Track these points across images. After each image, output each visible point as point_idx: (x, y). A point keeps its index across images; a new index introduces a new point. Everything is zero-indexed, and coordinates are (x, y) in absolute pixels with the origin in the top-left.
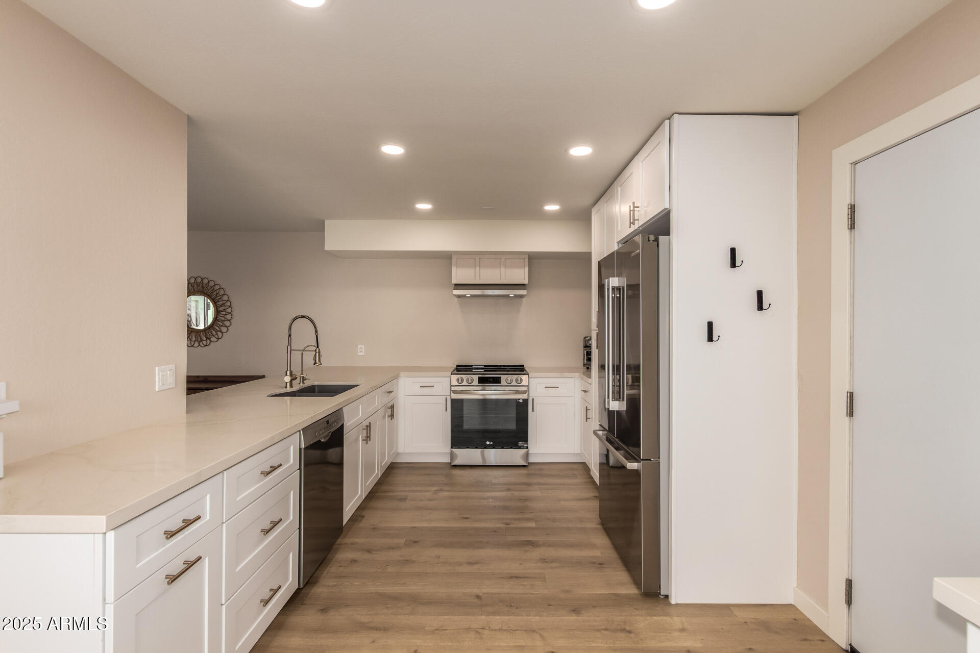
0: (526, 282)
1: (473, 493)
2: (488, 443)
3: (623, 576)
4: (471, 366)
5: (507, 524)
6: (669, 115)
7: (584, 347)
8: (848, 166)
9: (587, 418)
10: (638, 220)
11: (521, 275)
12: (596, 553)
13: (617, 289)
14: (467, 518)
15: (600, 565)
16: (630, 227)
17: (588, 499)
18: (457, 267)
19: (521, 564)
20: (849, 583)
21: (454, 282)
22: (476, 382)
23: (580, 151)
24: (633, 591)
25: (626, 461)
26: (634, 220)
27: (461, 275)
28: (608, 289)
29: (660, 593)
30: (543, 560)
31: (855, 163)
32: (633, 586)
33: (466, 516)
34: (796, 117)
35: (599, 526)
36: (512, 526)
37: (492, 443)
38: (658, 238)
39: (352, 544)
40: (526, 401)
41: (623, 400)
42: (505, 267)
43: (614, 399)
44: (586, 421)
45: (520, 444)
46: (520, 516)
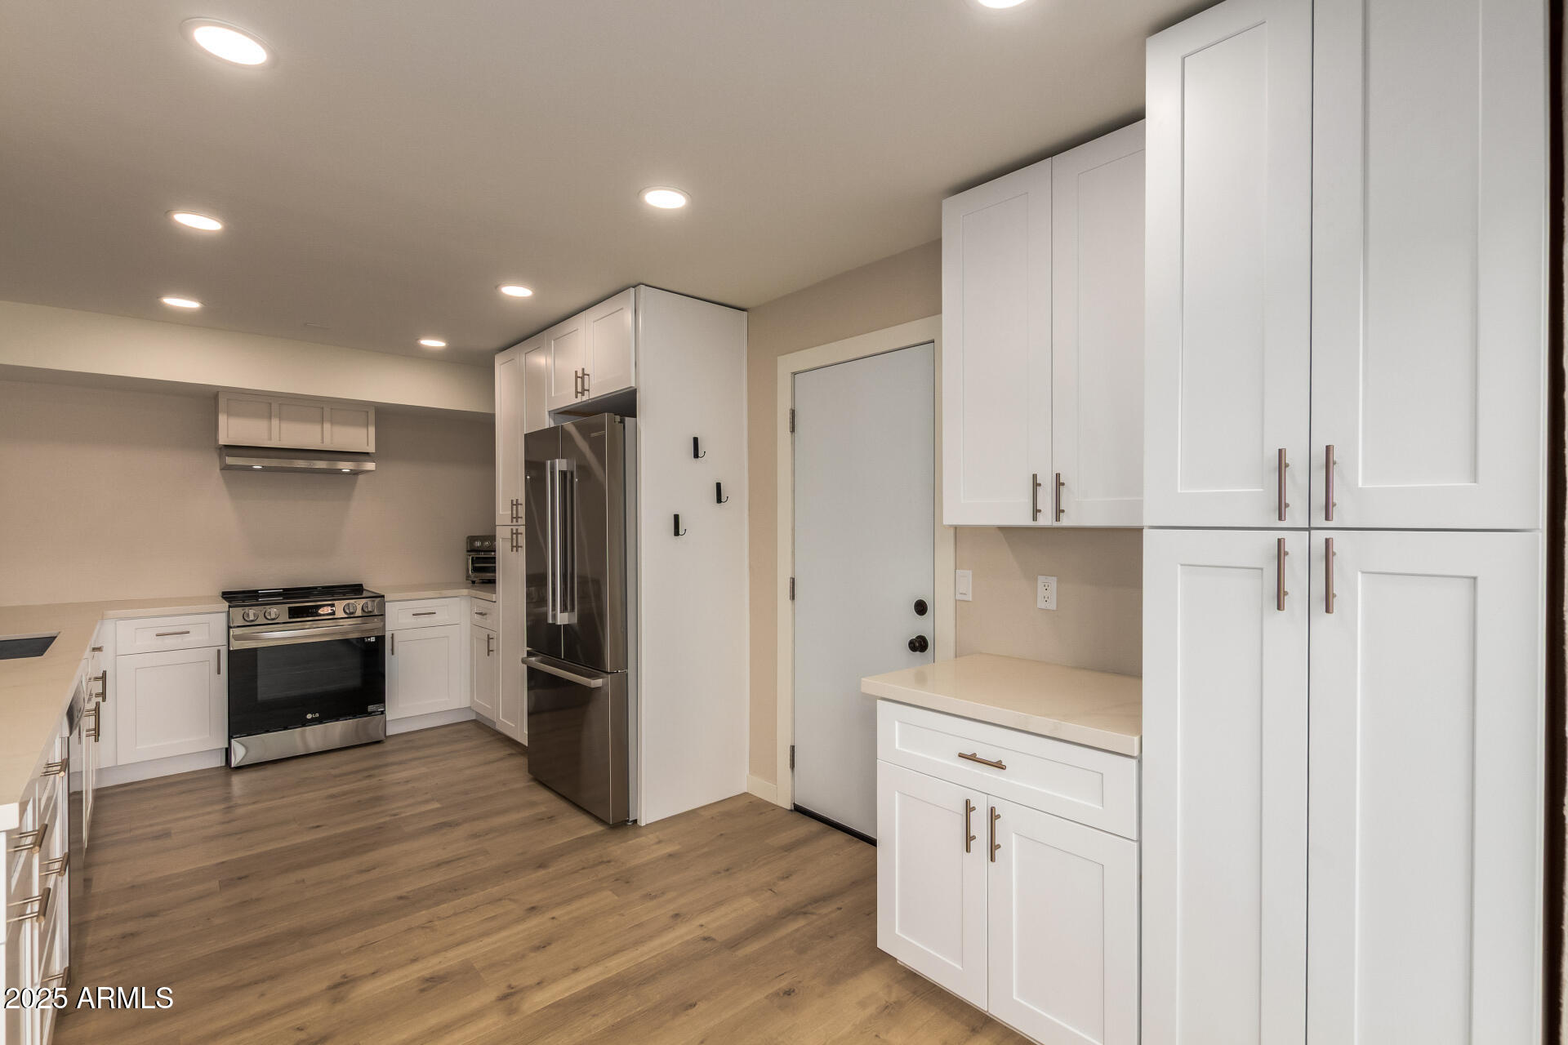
0: (371, 449)
1: (306, 795)
2: (309, 716)
3: (582, 820)
4: (256, 591)
5: (395, 815)
6: (635, 283)
7: (468, 551)
8: (790, 375)
9: (489, 651)
10: (588, 390)
11: (362, 438)
12: (543, 809)
13: (563, 474)
14: (318, 827)
15: (551, 818)
16: (577, 397)
17: (501, 759)
18: (229, 414)
19: (444, 849)
20: (793, 748)
21: (223, 440)
22: (285, 617)
23: (516, 291)
24: (599, 828)
25: (589, 680)
26: (584, 390)
27: (233, 429)
28: (553, 473)
29: (628, 821)
30: (475, 836)
31: (795, 374)
32: (595, 824)
33: (318, 824)
34: (745, 313)
35: (532, 783)
36: (403, 815)
37: (317, 715)
38: (624, 420)
39: (99, 918)
40: (381, 639)
41: (573, 610)
42: (332, 423)
43: (564, 609)
44: (488, 655)
45: (371, 708)
46: (411, 801)
